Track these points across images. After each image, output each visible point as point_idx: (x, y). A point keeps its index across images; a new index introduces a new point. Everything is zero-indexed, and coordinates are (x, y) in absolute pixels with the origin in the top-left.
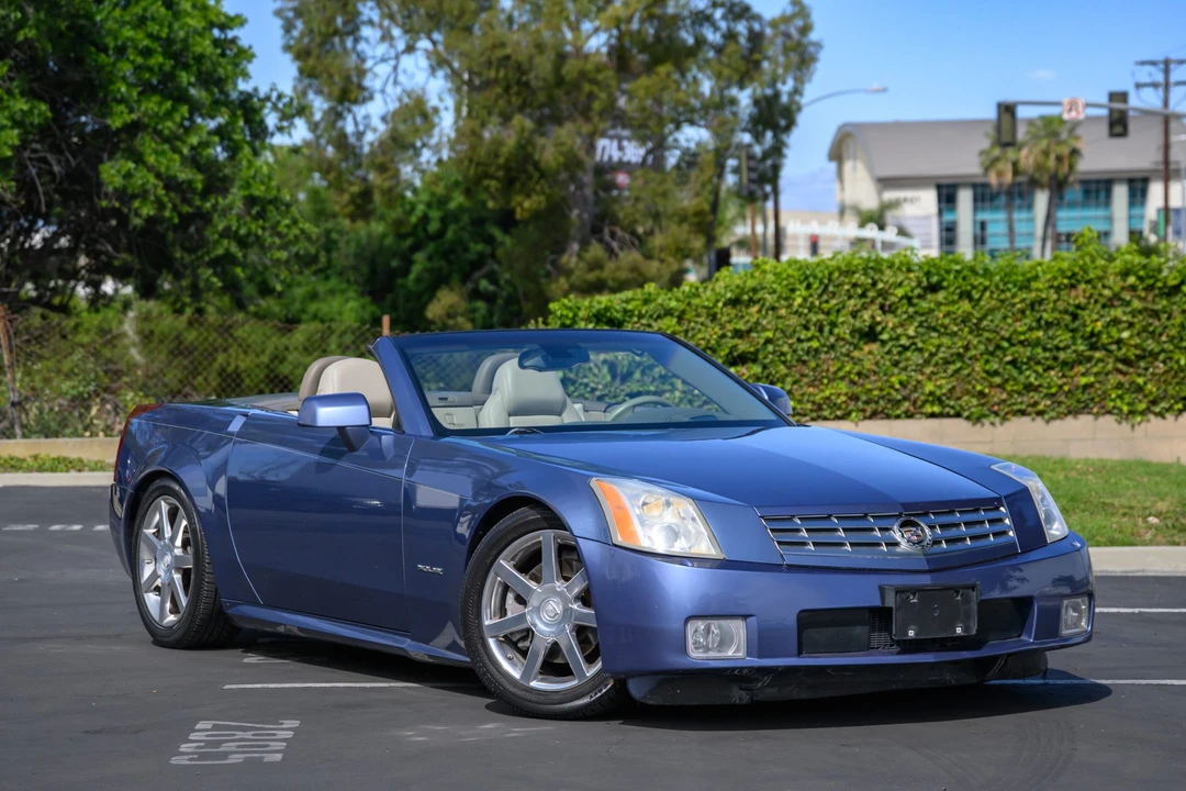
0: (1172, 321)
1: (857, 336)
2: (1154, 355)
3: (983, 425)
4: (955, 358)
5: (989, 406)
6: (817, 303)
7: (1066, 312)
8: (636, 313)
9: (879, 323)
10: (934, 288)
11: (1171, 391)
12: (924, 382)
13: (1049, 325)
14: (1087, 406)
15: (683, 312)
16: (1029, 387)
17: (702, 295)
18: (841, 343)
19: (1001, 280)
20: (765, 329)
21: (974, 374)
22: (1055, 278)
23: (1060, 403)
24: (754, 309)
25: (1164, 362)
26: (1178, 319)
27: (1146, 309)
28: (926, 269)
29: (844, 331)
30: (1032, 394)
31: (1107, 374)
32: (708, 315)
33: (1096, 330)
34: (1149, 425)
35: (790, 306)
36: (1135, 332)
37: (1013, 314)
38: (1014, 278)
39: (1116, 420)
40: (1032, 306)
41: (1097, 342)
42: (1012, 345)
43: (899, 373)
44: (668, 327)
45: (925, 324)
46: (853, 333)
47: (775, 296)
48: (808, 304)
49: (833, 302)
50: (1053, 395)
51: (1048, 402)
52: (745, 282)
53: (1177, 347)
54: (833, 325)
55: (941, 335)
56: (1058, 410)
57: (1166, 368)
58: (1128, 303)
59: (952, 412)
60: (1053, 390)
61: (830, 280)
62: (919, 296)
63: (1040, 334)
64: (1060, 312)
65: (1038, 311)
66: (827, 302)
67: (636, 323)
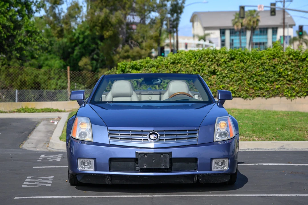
0: (303, 69)
1: (210, 73)
2: (298, 79)
3: (247, 100)
4: (239, 80)
5: (249, 94)
6: (198, 63)
7: (272, 66)
8: (144, 66)
9: (216, 69)
10: (233, 59)
11: (303, 90)
12: (230, 87)
13: (267, 70)
14: (278, 94)
15: (158, 66)
16: (261, 89)
17: (164, 61)
18: (205, 75)
19: (253, 56)
20: (182, 71)
21: (245, 85)
22: (268, 56)
23: (270, 93)
24: (179, 65)
25: (301, 81)
26: (305, 68)
27: (295, 65)
28: (230, 53)
29: (206, 72)
30: (262, 90)
31: (284, 85)
32: (165, 67)
33: (281, 72)
34: (296, 100)
35: (190, 64)
36: (292, 72)
37: (256, 67)
38: (256, 56)
39: (287, 98)
40: (262, 64)
41: (281, 75)
42: (256, 76)
43: (222, 84)
44: (154, 70)
45: (230, 70)
46: (208, 72)
47: (185, 61)
48: (195, 64)
49: (203, 63)
50: (268, 91)
51: (267, 93)
52: (176, 57)
53: (305, 77)
54: (203, 70)
55: (235, 73)
56: (269, 95)
57: (301, 83)
58: (290, 64)
59: (238, 96)
60: (268, 89)
61: (202, 56)
62: (228, 61)
63: (264, 73)
64: (270, 66)
65: (264, 66)
66: (201, 63)
67: (144, 69)
